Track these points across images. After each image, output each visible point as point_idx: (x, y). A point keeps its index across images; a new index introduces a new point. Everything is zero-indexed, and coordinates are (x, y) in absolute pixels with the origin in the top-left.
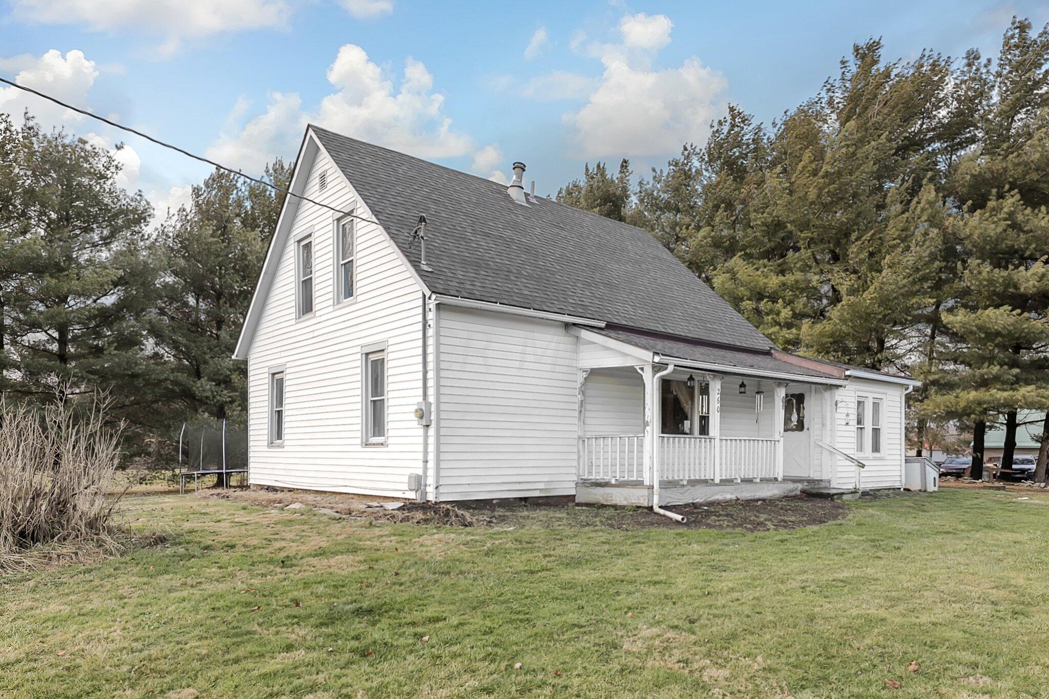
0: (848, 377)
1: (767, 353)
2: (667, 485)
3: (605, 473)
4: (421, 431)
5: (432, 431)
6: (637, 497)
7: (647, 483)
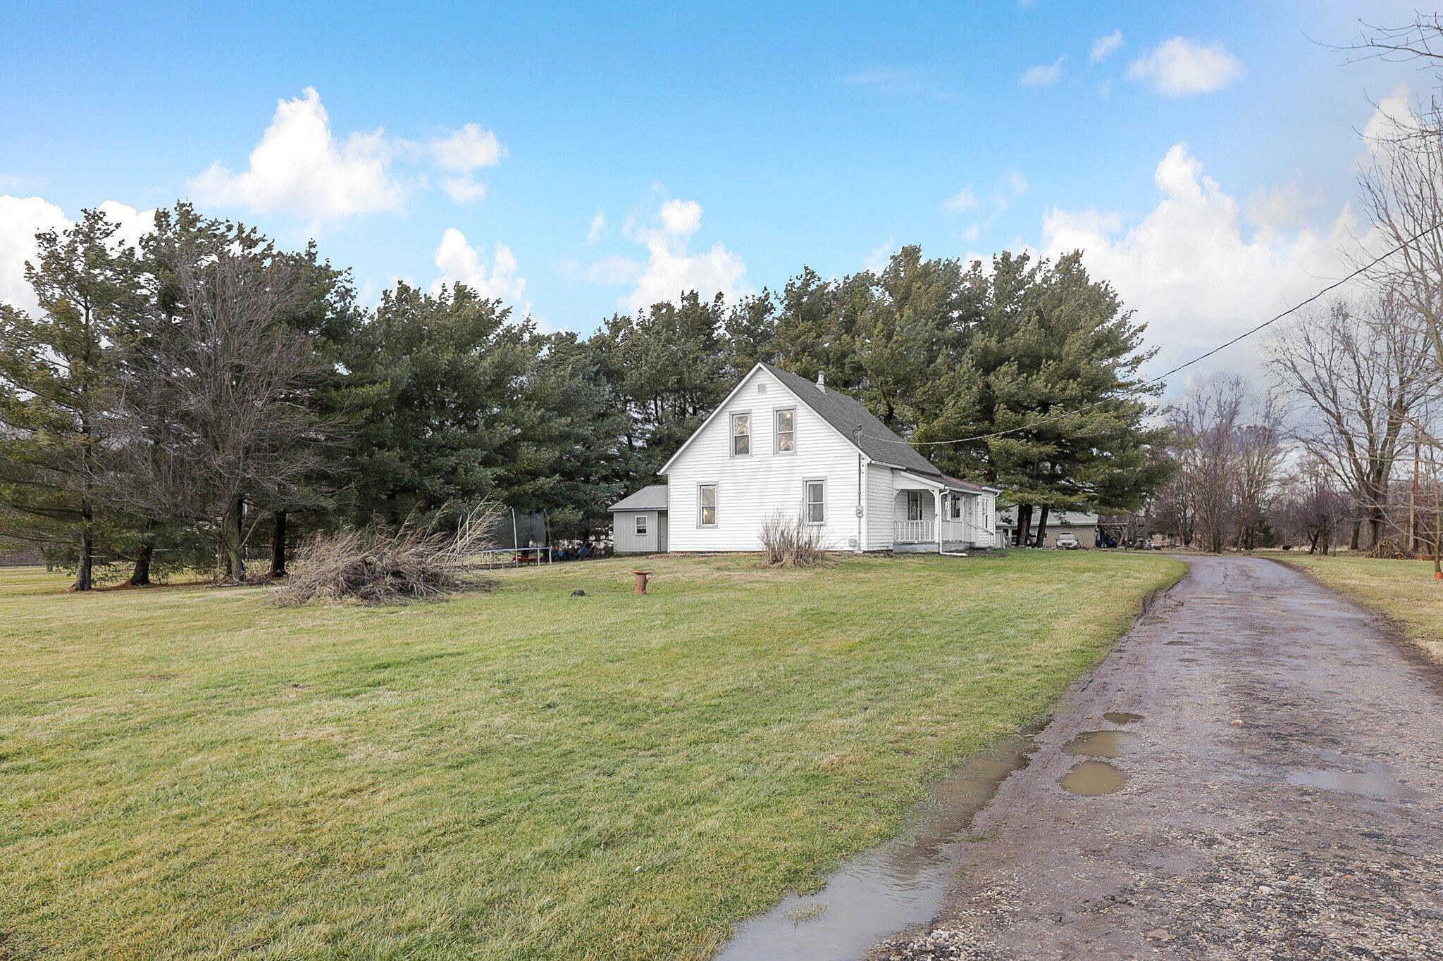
0: (983, 491)
1: (940, 476)
2: (945, 543)
3: (912, 538)
4: (857, 519)
5: (863, 519)
6: (933, 548)
7: (937, 541)
